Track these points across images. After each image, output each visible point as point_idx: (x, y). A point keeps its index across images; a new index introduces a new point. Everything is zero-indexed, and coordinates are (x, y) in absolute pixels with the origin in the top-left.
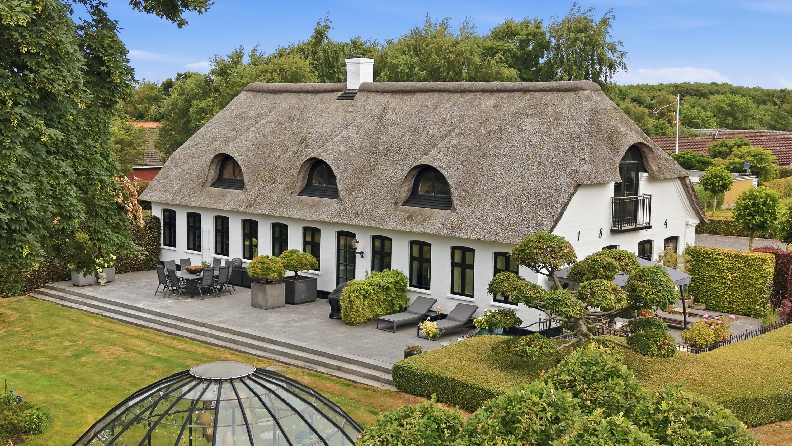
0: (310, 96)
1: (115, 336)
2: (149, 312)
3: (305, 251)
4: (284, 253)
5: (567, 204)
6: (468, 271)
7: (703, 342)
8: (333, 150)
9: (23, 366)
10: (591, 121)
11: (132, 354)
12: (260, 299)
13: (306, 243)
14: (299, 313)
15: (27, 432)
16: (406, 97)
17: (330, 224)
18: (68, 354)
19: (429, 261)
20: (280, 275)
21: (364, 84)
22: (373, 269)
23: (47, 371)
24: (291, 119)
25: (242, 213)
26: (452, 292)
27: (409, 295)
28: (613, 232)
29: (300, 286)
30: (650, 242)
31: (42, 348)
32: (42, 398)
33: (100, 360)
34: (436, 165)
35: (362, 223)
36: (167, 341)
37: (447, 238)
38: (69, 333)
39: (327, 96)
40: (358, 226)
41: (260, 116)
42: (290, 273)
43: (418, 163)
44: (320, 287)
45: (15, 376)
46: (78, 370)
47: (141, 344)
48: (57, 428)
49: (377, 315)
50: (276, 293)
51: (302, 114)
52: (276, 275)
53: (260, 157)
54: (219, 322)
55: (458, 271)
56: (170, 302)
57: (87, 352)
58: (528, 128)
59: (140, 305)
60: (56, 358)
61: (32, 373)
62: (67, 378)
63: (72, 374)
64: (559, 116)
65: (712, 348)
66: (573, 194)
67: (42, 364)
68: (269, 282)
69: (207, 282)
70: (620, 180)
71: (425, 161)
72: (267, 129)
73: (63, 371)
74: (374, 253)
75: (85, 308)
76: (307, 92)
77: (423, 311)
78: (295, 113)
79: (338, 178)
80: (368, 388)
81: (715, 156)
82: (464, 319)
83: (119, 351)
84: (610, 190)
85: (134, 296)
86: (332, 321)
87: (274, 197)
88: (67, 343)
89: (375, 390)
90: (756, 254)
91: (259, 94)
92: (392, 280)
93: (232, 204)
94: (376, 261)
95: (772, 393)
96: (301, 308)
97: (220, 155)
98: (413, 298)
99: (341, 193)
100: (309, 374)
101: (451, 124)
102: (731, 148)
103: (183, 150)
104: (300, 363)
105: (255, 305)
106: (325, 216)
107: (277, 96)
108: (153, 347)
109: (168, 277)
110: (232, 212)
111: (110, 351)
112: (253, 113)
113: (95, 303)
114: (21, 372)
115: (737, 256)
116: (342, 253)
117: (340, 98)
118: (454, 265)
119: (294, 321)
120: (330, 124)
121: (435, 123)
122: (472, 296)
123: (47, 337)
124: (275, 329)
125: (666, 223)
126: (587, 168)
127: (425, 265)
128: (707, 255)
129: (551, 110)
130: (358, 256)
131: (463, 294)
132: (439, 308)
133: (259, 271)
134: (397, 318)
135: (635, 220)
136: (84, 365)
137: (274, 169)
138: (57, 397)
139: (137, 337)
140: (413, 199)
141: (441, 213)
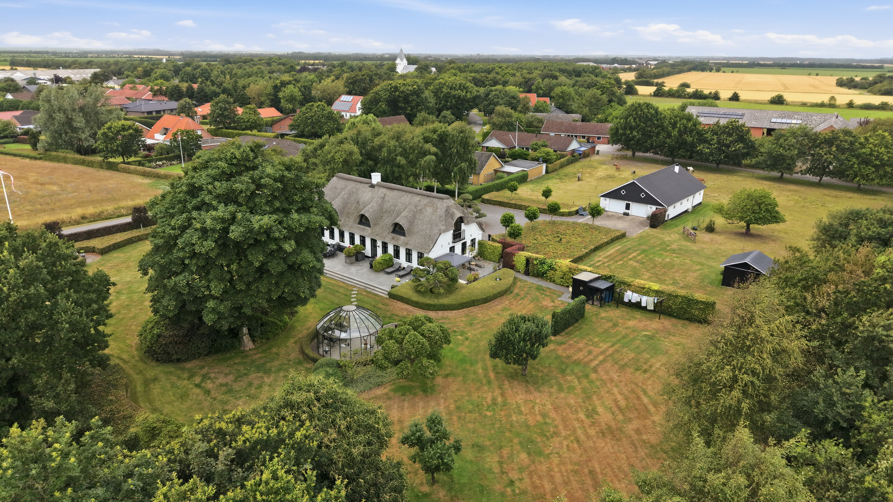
0: (359, 184)
3: (360, 244)
4: (354, 245)
6: (410, 256)
8: (369, 211)
10: (446, 211)
12: (348, 260)
13: (361, 241)
14: (360, 265)
16: (392, 191)
17: (368, 236)
19: (399, 251)
21: (378, 183)
22: (382, 253)
24: (353, 193)
26: (406, 261)
28: (453, 242)
29: (360, 255)
30: (465, 243)
34: (400, 223)
37: (404, 246)
39: (365, 185)
40: (377, 238)
41: (342, 189)
42: (356, 251)
43: (395, 221)
44: (366, 255)
49: (384, 269)
50: (353, 259)
51: (357, 191)
52: (352, 254)
53: (343, 207)
54: (336, 271)
58: (428, 211)
64: (437, 208)
66: (440, 236)
68: (350, 256)
70: (455, 228)
72: (345, 196)
74: (383, 247)
77: (397, 267)
78: (354, 190)
79: (370, 221)
80: (381, 296)
82: (409, 270)
84: (451, 232)
86: (371, 270)
87: (350, 223)
89: (384, 297)
90: (497, 245)
91: (341, 179)
92: (388, 256)
94: (383, 250)
98: (394, 262)
99: (371, 226)
101: (406, 205)
102: (539, 147)
104: (362, 287)
105: (346, 262)
107: (347, 181)
112: (339, 187)
115: (491, 245)
116: (373, 245)
117: (369, 187)
118: (406, 253)
119: (359, 270)
120: (367, 198)
121: (400, 204)
122: (412, 262)
124: (354, 274)
125: (471, 235)
126: (444, 227)
129: (435, 205)
130: (378, 247)
131: (409, 261)
132: (402, 266)
134: (390, 270)
135: (460, 237)
137: (349, 212)
140: (394, 231)
141: (402, 238)
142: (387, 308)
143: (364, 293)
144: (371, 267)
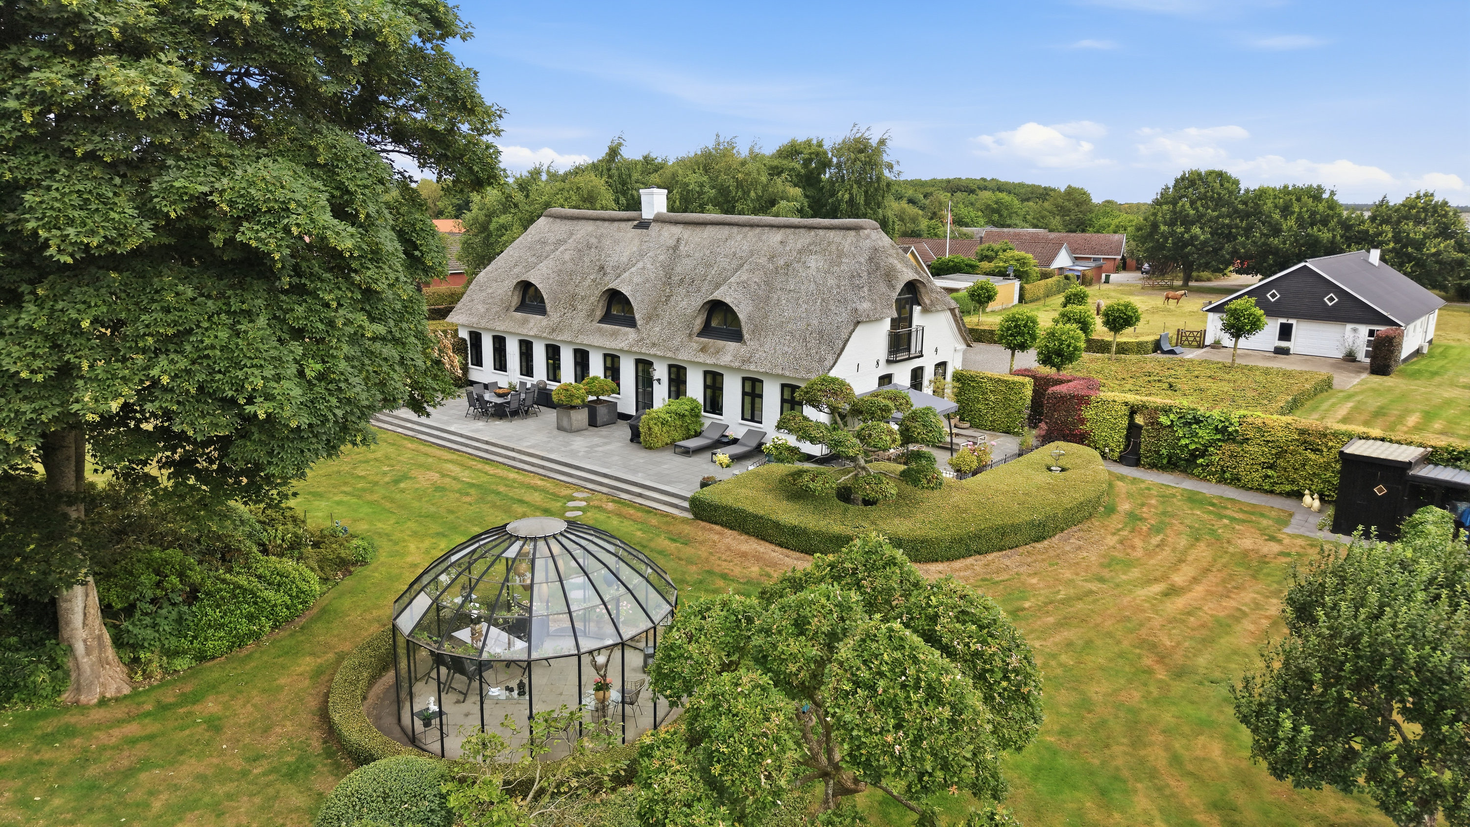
0: (606, 224)
1: (430, 460)
2: (461, 436)
3: (605, 377)
4: (586, 380)
5: (847, 340)
6: (757, 400)
7: (967, 468)
8: (630, 281)
9: (345, 493)
10: (871, 259)
11: (447, 480)
12: (565, 423)
13: (606, 369)
14: (601, 436)
15: (354, 564)
16: (698, 230)
17: (629, 352)
18: (387, 479)
19: (721, 389)
20: (583, 401)
21: (658, 214)
22: (669, 397)
23: (369, 497)
24: (589, 247)
25: (545, 338)
26: (743, 419)
27: (703, 420)
28: (889, 362)
29: (602, 411)
30: (921, 369)
31: (363, 473)
32: (366, 527)
33: (417, 486)
34: (728, 300)
35: (658, 353)
36: (480, 466)
37: (738, 370)
38: (387, 458)
39: (623, 225)
40: (655, 356)
41: (560, 242)
42: (592, 398)
43: (711, 298)
44: (621, 409)
45: (339, 503)
46: (398, 496)
47: (456, 470)
48: (382, 559)
49: (674, 441)
50: (580, 417)
51: (599, 242)
52: (579, 401)
53: (562, 283)
54: (527, 447)
55: (748, 399)
56: (480, 424)
57: (405, 477)
58: (813, 264)
59: (452, 429)
60: (376, 484)
61: (354, 500)
62: (388, 505)
63: (392, 501)
64: (841, 254)
65: (974, 473)
66: (853, 331)
67: (364, 490)
68: (573, 407)
69: (514, 406)
70: (895, 315)
71: (717, 295)
72: (567, 257)
73: (384, 498)
74: (671, 380)
75: (400, 430)
76: (604, 220)
77: (716, 436)
78: (593, 240)
79: (635, 308)
80: (667, 515)
81: (981, 260)
82: (754, 444)
83: (436, 476)
84: (887, 325)
85: (446, 418)
86: (634, 445)
87: (576, 324)
88: (386, 469)
89: (674, 517)
90: (1017, 379)
91: (558, 220)
92: (687, 408)
93: (535, 330)
94: (673, 389)
95: (1027, 519)
96: (604, 431)
97: (522, 281)
98: (707, 423)
99: (639, 323)
100: (613, 501)
101: (741, 258)
102: (997, 253)
103: (487, 274)
104: (605, 490)
105: (560, 428)
106: (623, 345)
107: (575, 222)
108: (467, 473)
109: (477, 400)
110: (535, 337)
111: (427, 477)
112: (552, 239)
113: (409, 425)
114: (345, 499)
115: (1000, 380)
116: (640, 379)
117: (635, 227)
118: (744, 394)
119: (598, 445)
120: (627, 254)
121: (726, 256)
122: (761, 423)
123: (367, 462)
124: (580, 454)
125: (936, 350)
126: (866, 305)
127: (718, 392)
128: (972, 379)
129: (833, 247)
130: (655, 383)
131: (752, 420)
132: (731, 433)
133: (563, 398)
134: (692, 443)
135: (909, 349)
136: (403, 491)
137: (573, 297)
138: (380, 525)
139: (451, 461)
140: (706, 331)
141: (732, 346)
142: (688, 551)
143: (611, 506)
144: (635, 437)
